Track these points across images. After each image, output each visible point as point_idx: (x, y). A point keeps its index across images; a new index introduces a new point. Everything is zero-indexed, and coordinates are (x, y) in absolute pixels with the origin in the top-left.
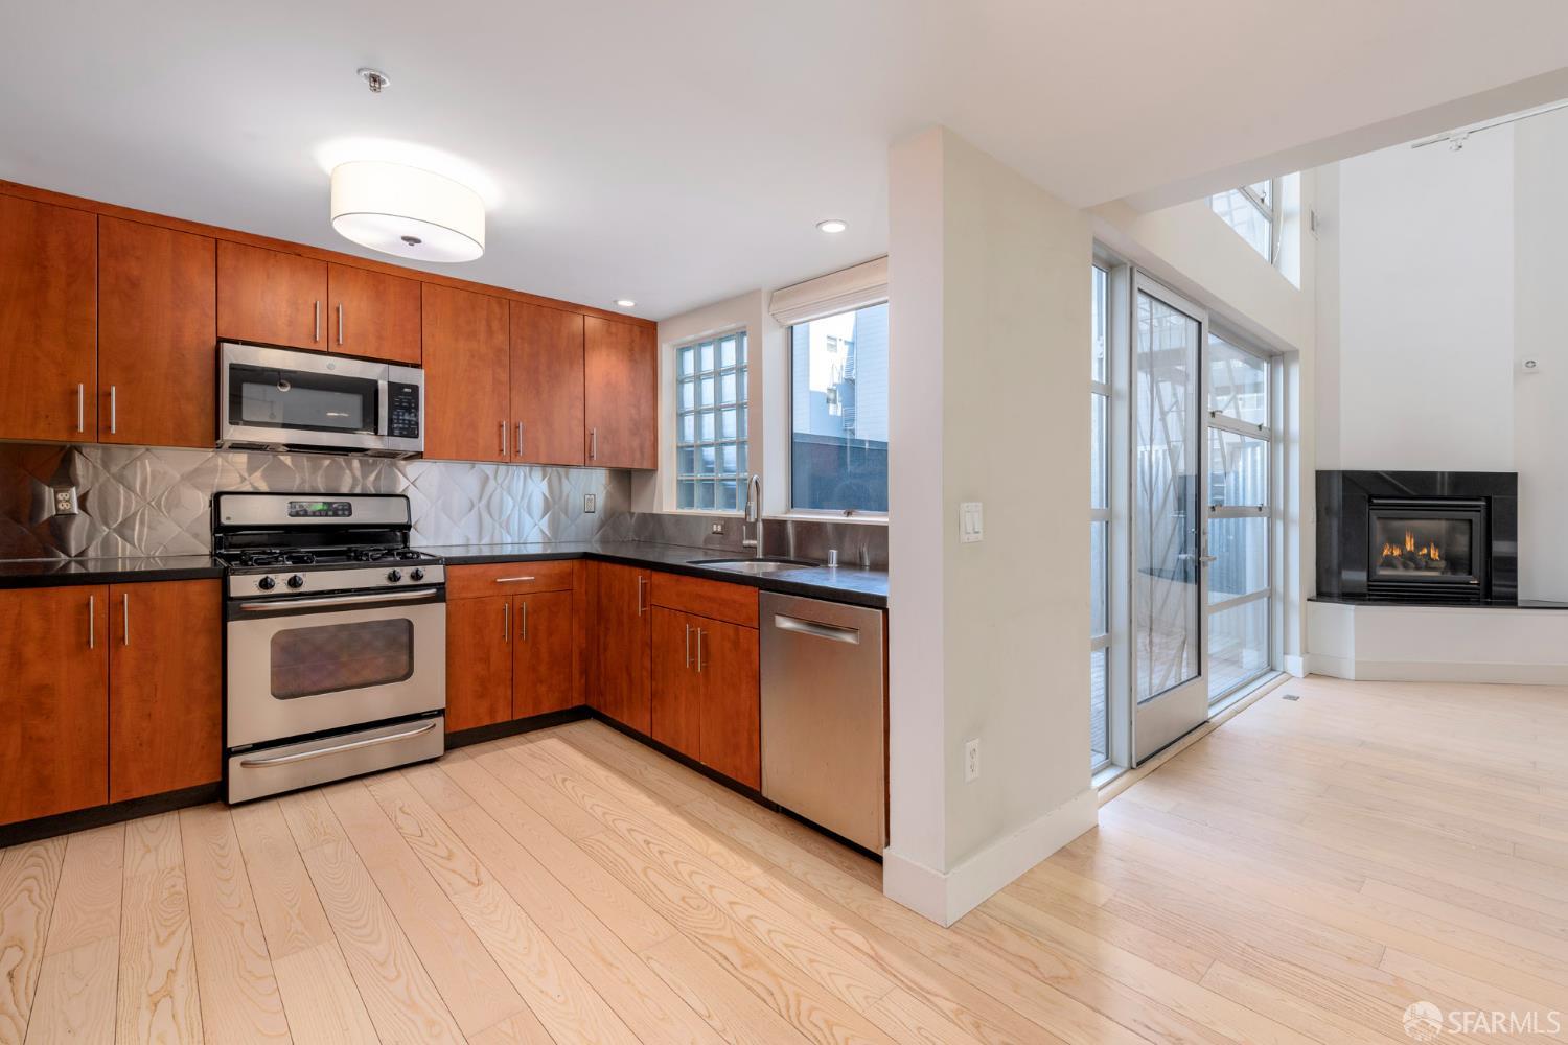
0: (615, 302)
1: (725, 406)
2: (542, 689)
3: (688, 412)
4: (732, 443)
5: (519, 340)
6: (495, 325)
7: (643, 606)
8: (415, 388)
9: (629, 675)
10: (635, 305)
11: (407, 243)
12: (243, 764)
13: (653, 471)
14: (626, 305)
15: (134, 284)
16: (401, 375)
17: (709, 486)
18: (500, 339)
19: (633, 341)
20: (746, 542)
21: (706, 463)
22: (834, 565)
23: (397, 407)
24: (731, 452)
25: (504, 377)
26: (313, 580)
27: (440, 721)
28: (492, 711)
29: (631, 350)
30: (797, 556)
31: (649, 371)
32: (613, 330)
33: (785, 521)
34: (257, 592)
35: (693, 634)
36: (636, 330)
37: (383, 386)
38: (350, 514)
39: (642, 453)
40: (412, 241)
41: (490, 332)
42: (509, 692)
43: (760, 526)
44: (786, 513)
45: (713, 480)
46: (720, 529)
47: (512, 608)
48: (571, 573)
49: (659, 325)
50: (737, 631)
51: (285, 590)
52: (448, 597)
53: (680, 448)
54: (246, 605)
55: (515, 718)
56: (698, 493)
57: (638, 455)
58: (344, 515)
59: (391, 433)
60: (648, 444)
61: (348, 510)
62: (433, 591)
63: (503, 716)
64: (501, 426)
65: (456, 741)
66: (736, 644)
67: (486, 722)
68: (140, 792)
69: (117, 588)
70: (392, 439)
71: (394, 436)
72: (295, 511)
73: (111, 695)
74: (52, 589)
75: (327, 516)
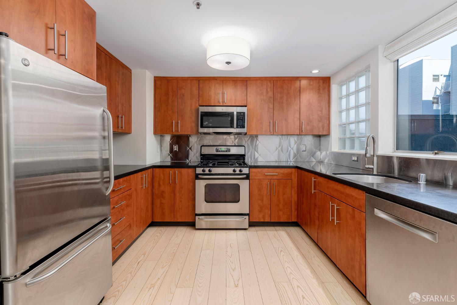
0: (311, 72)
1: (360, 105)
2: (281, 213)
3: (343, 110)
4: (363, 121)
5: (277, 93)
6: (269, 89)
7: (315, 189)
8: (244, 113)
9: (310, 215)
10: (319, 71)
11: (227, 64)
12: (199, 218)
13: (328, 135)
14: (315, 72)
15: (183, 95)
16: (240, 109)
17: (352, 140)
18: (270, 94)
19: (320, 86)
20: (367, 166)
21: (351, 131)
22: (422, 182)
23: (239, 119)
24: (362, 126)
25: (271, 106)
27: (247, 217)
28: (264, 217)
29: (319, 89)
30: (399, 174)
31: (327, 96)
32: (312, 83)
33: (392, 157)
34: (201, 172)
35: (333, 206)
36: (321, 81)
37: (235, 113)
38: (230, 152)
39: (323, 128)
40: (228, 63)
41: (267, 92)
42: (269, 212)
43: (375, 158)
44: (393, 152)
45: (354, 138)
46: (356, 159)
47: (270, 183)
48: (291, 173)
49: (331, 78)
50: (354, 211)
51: (207, 172)
52: (250, 178)
53: (340, 125)
54: (199, 176)
55: (271, 221)
56: (348, 143)
57: (321, 129)
58: (228, 152)
59: (237, 127)
60: (326, 125)
61: (229, 150)
62: (245, 176)
63: (267, 220)
64: (270, 123)
65: (252, 224)
66: (353, 217)
67: (262, 220)
68: (179, 220)
69: (175, 169)
70: (238, 129)
71: (238, 128)
72: (217, 151)
73: (175, 195)
74: (165, 169)
75: (224, 152)
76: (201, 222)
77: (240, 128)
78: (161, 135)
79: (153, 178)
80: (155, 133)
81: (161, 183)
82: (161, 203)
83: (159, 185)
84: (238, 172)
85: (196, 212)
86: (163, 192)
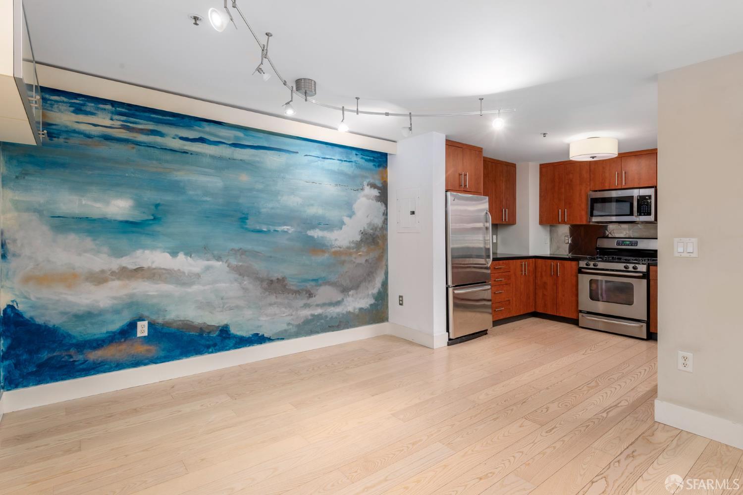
8: (649, 197)
12: (582, 316)
16: (644, 192)
23: (642, 205)
26: (601, 265)
27: (644, 325)
34: (585, 266)
37: (634, 198)
38: (637, 245)
51: (592, 267)
52: (650, 278)
54: (583, 270)
58: (634, 245)
59: (638, 215)
61: (636, 244)
62: (641, 274)
68: (562, 315)
69: (558, 261)
70: (640, 217)
71: (641, 215)
72: (618, 244)
73: (557, 288)
74: (547, 260)
75: (629, 245)
76: (584, 319)
77: (644, 215)
78: (550, 226)
79: (536, 267)
80: (542, 222)
81: (544, 274)
82: (544, 295)
83: (542, 276)
84: (631, 269)
85: (580, 308)
86: (545, 283)
